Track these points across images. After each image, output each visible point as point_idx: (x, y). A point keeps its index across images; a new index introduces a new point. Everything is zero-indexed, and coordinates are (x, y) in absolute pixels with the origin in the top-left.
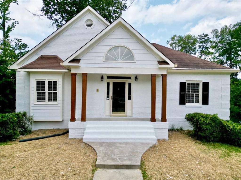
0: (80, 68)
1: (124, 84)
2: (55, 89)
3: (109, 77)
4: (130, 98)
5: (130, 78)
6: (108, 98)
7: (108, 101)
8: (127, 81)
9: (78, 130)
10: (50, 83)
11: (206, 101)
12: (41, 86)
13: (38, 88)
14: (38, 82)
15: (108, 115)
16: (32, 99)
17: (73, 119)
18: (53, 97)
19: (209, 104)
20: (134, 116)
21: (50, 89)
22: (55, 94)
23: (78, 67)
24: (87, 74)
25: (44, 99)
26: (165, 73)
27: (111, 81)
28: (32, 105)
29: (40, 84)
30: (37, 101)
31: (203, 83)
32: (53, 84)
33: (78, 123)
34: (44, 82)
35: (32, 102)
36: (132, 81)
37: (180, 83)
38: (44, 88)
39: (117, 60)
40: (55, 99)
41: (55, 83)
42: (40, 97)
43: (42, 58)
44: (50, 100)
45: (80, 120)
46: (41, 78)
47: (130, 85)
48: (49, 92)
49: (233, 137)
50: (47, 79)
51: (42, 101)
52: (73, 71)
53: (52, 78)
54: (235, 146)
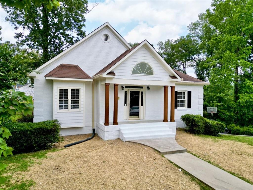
1: (139, 92)
2: (78, 97)
3: (127, 87)
5: (142, 87)
6: (125, 105)
7: (126, 107)
8: (141, 90)
10: (73, 91)
12: (64, 94)
13: (61, 96)
14: (61, 91)
15: (126, 119)
16: (55, 106)
18: (76, 104)
21: (73, 97)
22: (78, 101)
24: (118, 84)
25: (66, 107)
26: (173, 85)
27: (128, 90)
28: (55, 113)
29: (63, 93)
30: (60, 109)
31: (188, 92)
32: (76, 93)
33: (111, 127)
34: (66, 91)
35: (55, 110)
36: (144, 90)
38: (67, 97)
39: (141, 74)
40: (78, 107)
41: (78, 91)
42: (63, 104)
44: (73, 107)
46: (64, 87)
47: (142, 93)
48: (71, 100)
50: (70, 87)
51: (64, 109)
52: (107, 82)
53: (75, 87)
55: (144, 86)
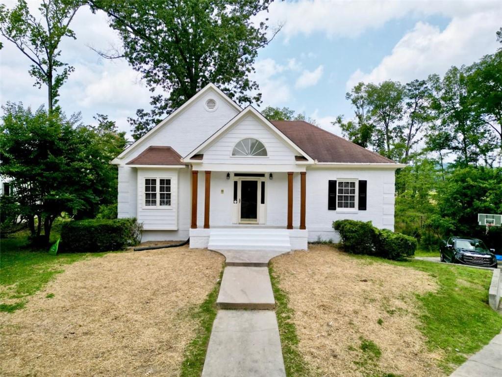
0: (203, 165)
1: (256, 183)
2: (169, 189)
3: (236, 175)
4: (263, 202)
5: (262, 175)
6: (235, 202)
7: (235, 204)
8: (259, 180)
9: (201, 238)
10: (162, 181)
11: (363, 206)
12: (151, 186)
13: (147, 189)
14: (147, 181)
15: (236, 223)
16: (139, 202)
17: (194, 225)
18: (166, 199)
19: (367, 208)
20: (268, 224)
21: (162, 189)
22: (169, 196)
23: (200, 164)
24: (210, 172)
25: (154, 202)
26: (304, 170)
27: (239, 180)
28: (139, 210)
29: (150, 183)
30: (146, 205)
31: (360, 181)
32: (166, 183)
33: (200, 230)
34: (154, 181)
35: (139, 206)
36: (266, 179)
37: (330, 181)
38: (154, 189)
39: (246, 155)
40: (168, 203)
41: (168, 182)
42: (150, 199)
43: (152, 149)
44: (162, 203)
45: (203, 227)
46: (151, 176)
47: (263, 184)
48: (161, 194)
49: (386, 248)
50: (158, 176)
51: (152, 205)
52: (194, 169)
53: (165, 176)
54: (389, 259)
55: (266, 173)
